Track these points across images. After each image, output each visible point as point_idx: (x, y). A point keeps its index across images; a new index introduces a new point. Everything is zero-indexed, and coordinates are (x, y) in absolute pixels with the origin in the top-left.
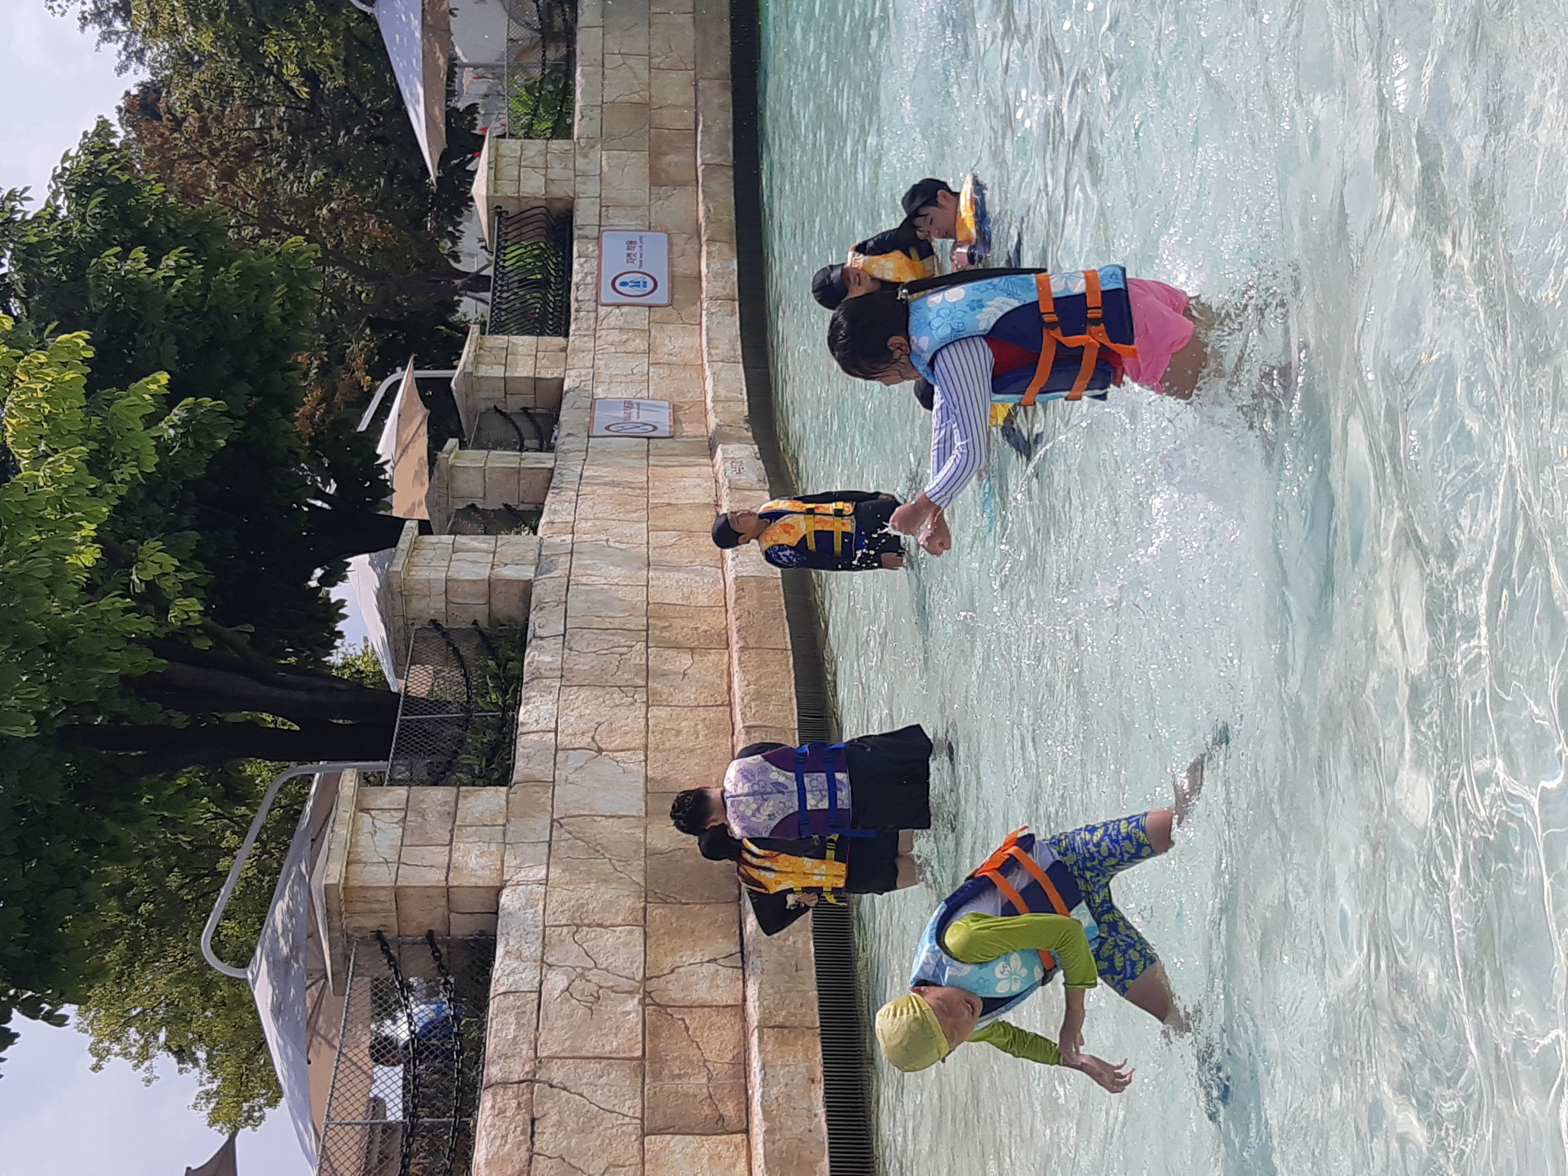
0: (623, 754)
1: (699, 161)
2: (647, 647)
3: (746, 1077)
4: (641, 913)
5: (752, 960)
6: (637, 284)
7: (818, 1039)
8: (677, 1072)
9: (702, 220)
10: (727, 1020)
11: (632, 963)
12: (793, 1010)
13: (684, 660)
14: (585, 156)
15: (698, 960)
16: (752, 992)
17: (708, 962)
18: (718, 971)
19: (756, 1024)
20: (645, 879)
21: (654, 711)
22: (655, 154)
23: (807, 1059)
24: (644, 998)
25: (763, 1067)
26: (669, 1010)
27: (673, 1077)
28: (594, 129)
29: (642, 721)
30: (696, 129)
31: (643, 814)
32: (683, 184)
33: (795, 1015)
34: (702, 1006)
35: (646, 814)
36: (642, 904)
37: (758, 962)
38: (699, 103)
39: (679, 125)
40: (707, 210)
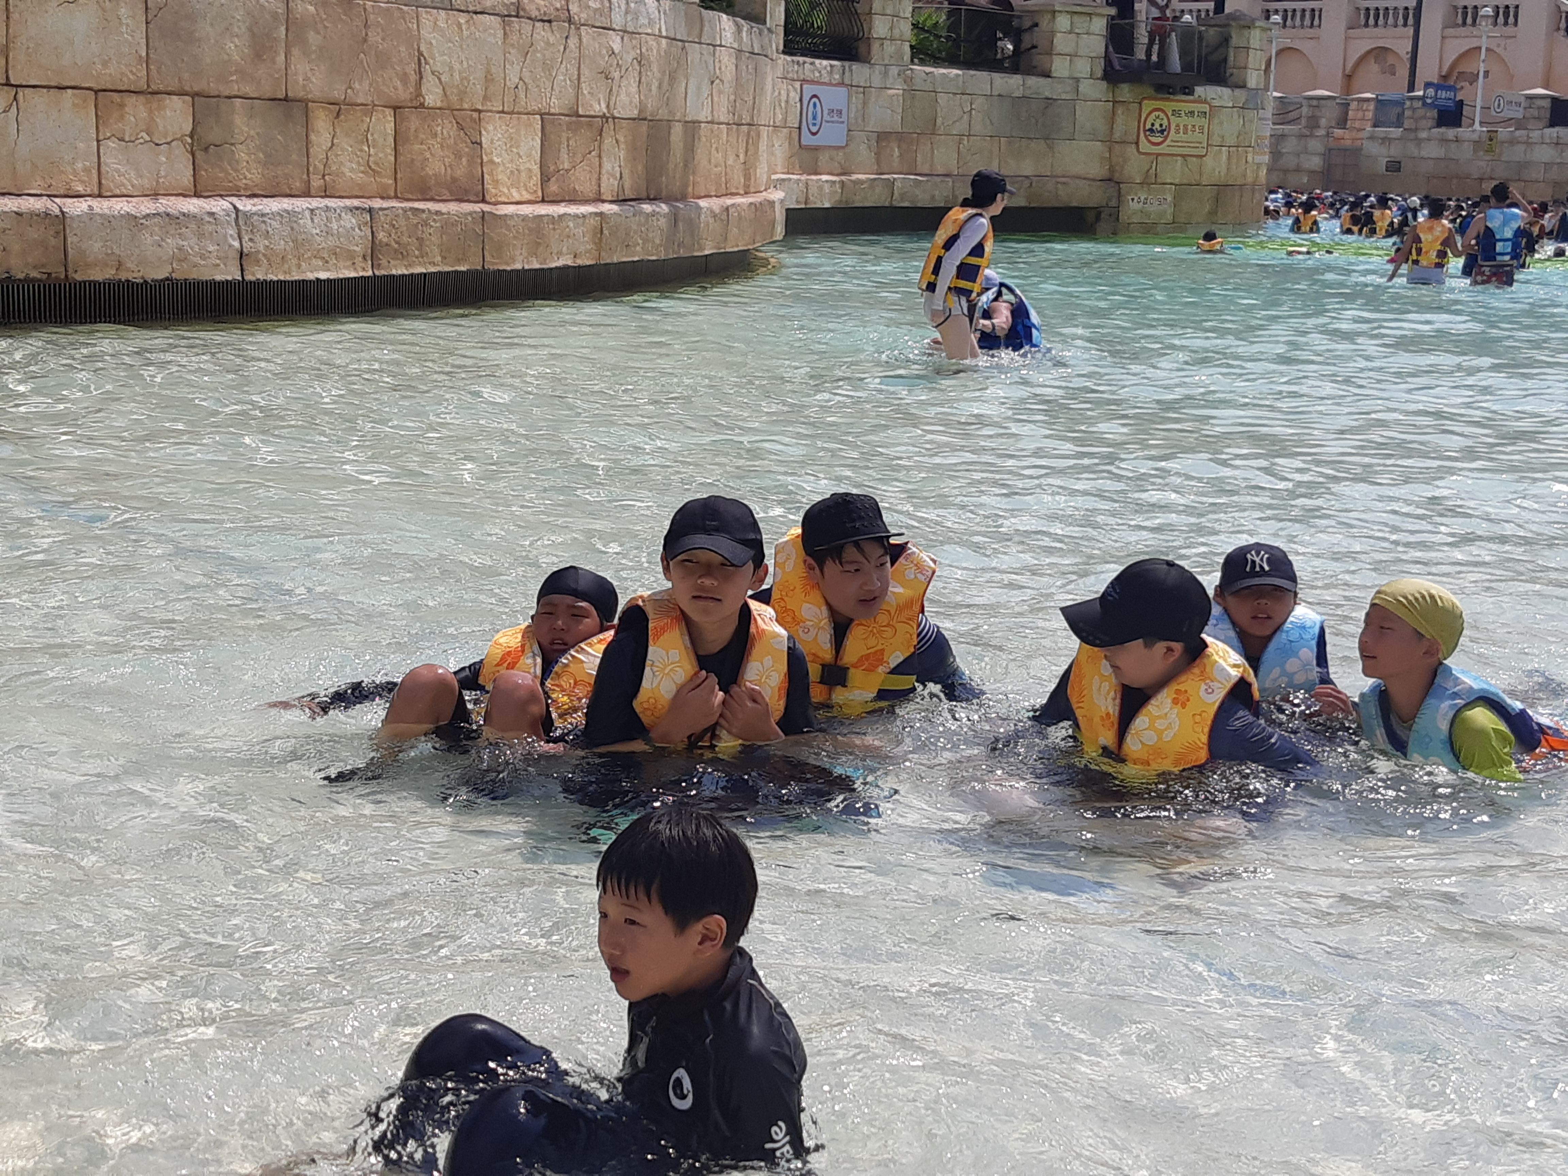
0: (710, 102)
1: (895, 176)
2: (747, 125)
4: (644, 115)
5: (628, 209)
6: (814, 118)
8: (570, 143)
9: (854, 177)
10: (594, 187)
11: (622, 108)
12: (608, 242)
13: (742, 157)
14: (899, 74)
15: (622, 163)
17: (621, 171)
18: (616, 179)
19: (600, 210)
20: (659, 120)
21: (725, 129)
22: (900, 137)
23: (586, 252)
24: (605, 117)
26: (599, 138)
27: (568, 140)
28: (918, 84)
30: (916, 174)
31: (686, 119)
32: (878, 161)
33: (606, 244)
34: (600, 166)
36: (648, 117)
37: (626, 213)
38: (936, 178)
39: (919, 159)
40: (862, 182)
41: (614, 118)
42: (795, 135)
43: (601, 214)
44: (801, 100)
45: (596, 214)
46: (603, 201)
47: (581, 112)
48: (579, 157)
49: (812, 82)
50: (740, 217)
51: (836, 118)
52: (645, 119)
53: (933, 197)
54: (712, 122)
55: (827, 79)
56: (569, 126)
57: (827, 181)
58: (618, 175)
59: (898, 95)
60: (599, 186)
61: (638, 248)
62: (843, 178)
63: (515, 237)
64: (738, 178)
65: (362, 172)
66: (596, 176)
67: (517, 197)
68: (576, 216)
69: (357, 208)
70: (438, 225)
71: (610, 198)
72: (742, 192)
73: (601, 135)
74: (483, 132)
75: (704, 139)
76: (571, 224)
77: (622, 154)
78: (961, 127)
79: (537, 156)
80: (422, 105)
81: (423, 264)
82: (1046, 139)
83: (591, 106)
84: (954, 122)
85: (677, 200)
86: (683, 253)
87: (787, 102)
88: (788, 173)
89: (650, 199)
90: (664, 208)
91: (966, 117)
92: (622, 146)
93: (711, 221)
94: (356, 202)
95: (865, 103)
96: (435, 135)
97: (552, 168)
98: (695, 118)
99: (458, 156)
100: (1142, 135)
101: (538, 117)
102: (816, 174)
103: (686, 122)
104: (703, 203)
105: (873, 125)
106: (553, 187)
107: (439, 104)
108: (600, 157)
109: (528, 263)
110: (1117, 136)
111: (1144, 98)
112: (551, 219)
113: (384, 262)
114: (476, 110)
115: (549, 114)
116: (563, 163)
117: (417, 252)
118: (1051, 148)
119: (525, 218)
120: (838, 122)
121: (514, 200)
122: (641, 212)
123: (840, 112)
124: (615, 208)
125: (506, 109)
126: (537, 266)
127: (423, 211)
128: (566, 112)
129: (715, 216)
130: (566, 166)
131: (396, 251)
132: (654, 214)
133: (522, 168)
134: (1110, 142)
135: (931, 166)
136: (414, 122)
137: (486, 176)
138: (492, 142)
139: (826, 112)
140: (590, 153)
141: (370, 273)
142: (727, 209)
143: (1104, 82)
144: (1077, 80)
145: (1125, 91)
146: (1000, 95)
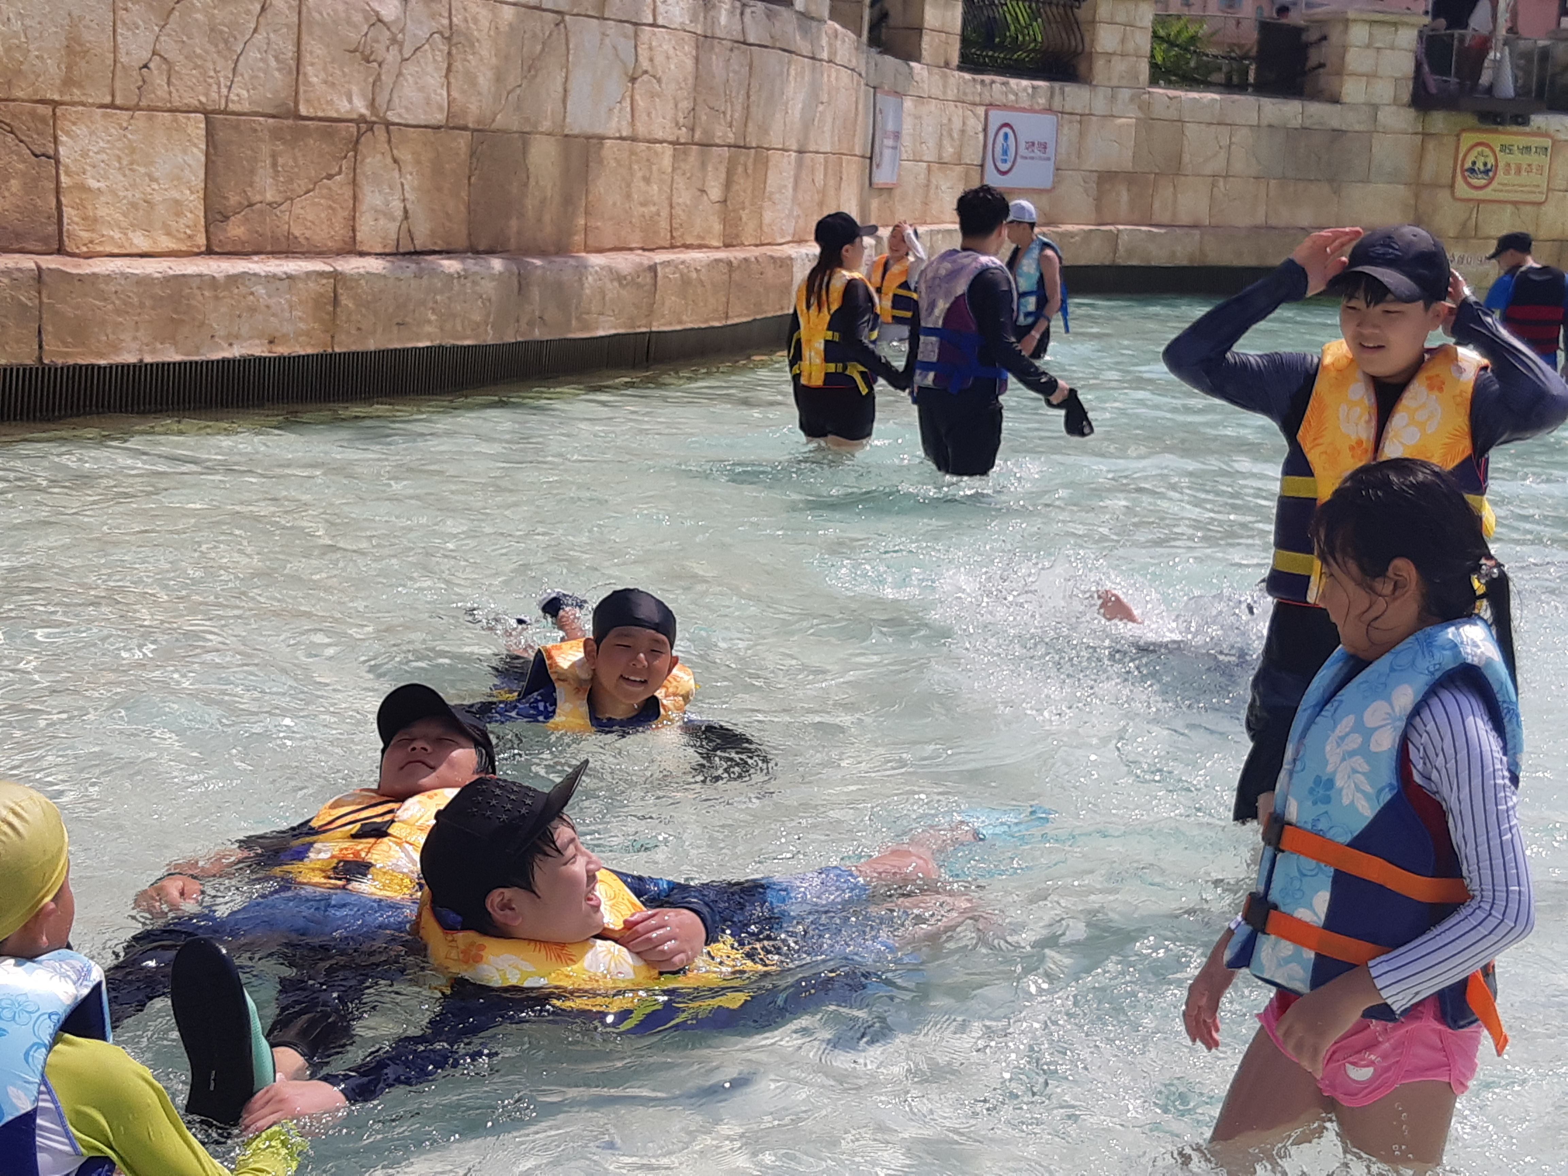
0: (629, 109)
1: (1121, 227)
2: (729, 146)
3: (275, 253)
4: (462, 122)
5: (410, 267)
6: (1005, 152)
7: (321, 351)
8: (280, 161)
9: (1065, 228)
10: (340, 231)
11: (407, 109)
12: (354, 317)
13: (715, 192)
14: (1132, 99)
15: (407, 195)
16: (374, 265)
17: (405, 207)
18: (394, 220)
19: (339, 268)
20: (498, 130)
21: (668, 150)
22: (1131, 178)
23: (298, 334)
24: (366, 122)
25: (290, 277)
26: (351, 154)
27: (274, 156)
28: (1159, 111)
29: (659, 135)
30: (1151, 225)
31: (567, 131)
32: (1098, 209)
33: (348, 321)
34: (355, 198)
35: (566, 136)
36: (471, 125)
37: (409, 273)
38: (1178, 230)
39: (1156, 206)
40: (1072, 235)
41: (388, 124)
43: (335, 275)
44: (985, 130)
45: (322, 274)
46: (362, 254)
47: (303, 111)
48: (302, 184)
49: (1004, 107)
50: (686, 282)
51: (1037, 153)
52: (465, 128)
53: (1173, 253)
54: (634, 139)
55: (1026, 104)
56: (276, 134)
58: (399, 214)
59: (1128, 125)
60: (354, 230)
61: (428, 329)
63: (118, 312)
64: (706, 223)
66: (346, 214)
67: (141, 243)
68: (272, 278)
71: (379, 250)
73: (356, 150)
74: (64, 139)
75: (613, 164)
76: (261, 290)
77: (410, 180)
78: (1217, 165)
79: (197, 179)
82: (1331, 181)
83: (330, 103)
84: (1207, 160)
85: (534, 254)
86: (538, 334)
87: (963, 132)
89: (474, 251)
90: (497, 265)
91: (1223, 154)
92: (409, 168)
93: (606, 285)
95: (1082, 134)
97: (234, 199)
98: (590, 131)
100: (1459, 178)
101: (201, 116)
103: (569, 137)
104: (596, 260)
105: (1093, 162)
106: (236, 230)
108: (354, 182)
109: (153, 352)
110: (1426, 177)
111: (1464, 130)
112: (212, 282)
114: (43, 102)
115: (225, 112)
116: (263, 192)
118: (1336, 192)
120: (1041, 158)
121: (135, 250)
122: (434, 272)
123: (1044, 146)
124: (379, 265)
125: (118, 101)
126: (178, 358)
128: (270, 111)
129: (619, 278)
130: (269, 197)
133: (157, 198)
134: (1416, 185)
135: (1174, 214)
137: (68, 211)
138: (84, 155)
139: (1022, 146)
140: (329, 177)
142: (653, 269)
143: (1412, 110)
144: (1375, 107)
145: (1439, 120)
146: (1270, 126)
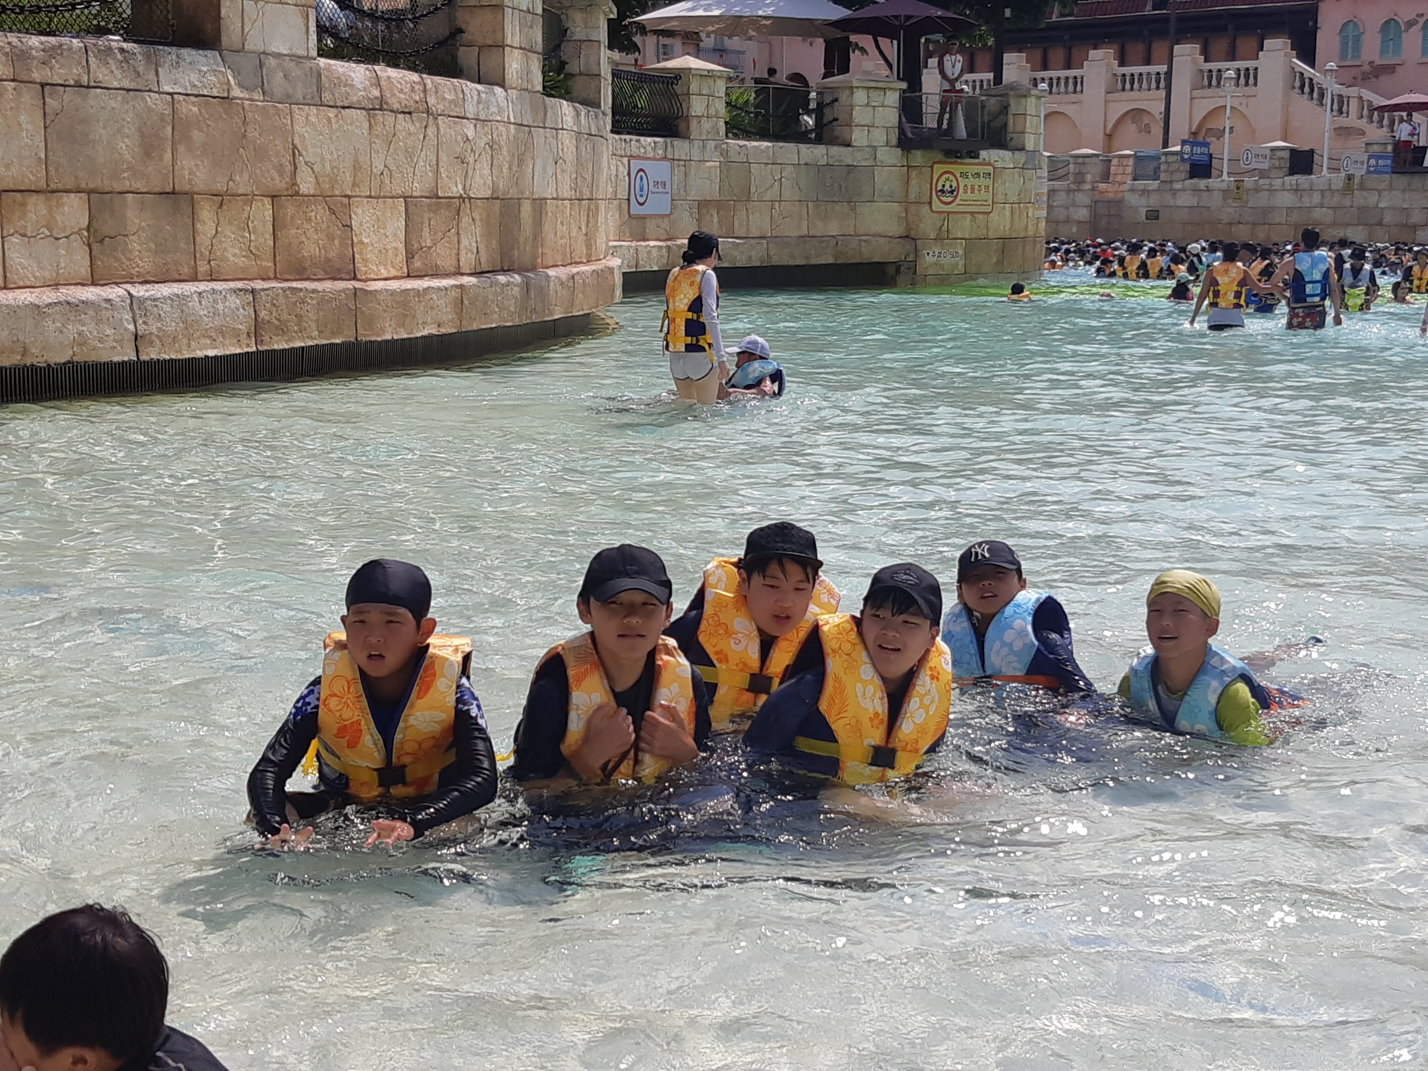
0: (555, 181)
2: (587, 199)
4: (497, 195)
5: (485, 280)
6: (642, 190)
8: (432, 223)
10: (453, 261)
11: (477, 189)
12: (468, 312)
13: (584, 228)
14: (715, 148)
15: (478, 240)
17: (477, 246)
18: (474, 254)
19: (460, 283)
20: (510, 198)
21: (569, 204)
22: (719, 205)
24: (462, 198)
26: (457, 217)
27: (429, 220)
28: (733, 156)
29: (565, 195)
30: (734, 238)
31: (534, 197)
33: (466, 313)
34: (459, 242)
36: (500, 197)
37: (483, 284)
38: (752, 241)
39: (736, 223)
41: (470, 198)
42: (625, 206)
43: (461, 287)
44: (629, 174)
45: (456, 286)
46: (462, 274)
47: (440, 195)
48: (440, 235)
49: (638, 157)
50: (585, 284)
51: (661, 189)
52: (497, 198)
53: (750, 258)
54: (557, 199)
55: (651, 155)
56: (430, 207)
57: (654, 247)
58: (475, 250)
59: (715, 167)
60: (459, 260)
61: (495, 316)
62: (669, 243)
63: (385, 311)
64: (581, 249)
65: (244, 257)
66: (456, 251)
67: (384, 273)
68: (439, 289)
69: (241, 290)
70: (314, 302)
71: (468, 271)
72: (585, 260)
73: (458, 214)
74: (353, 216)
75: (550, 214)
77: (478, 231)
79: (402, 235)
80: (297, 194)
81: (302, 339)
82: (849, 202)
83: (449, 188)
84: (767, 189)
85: (528, 271)
86: (535, 318)
87: (617, 176)
88: (620, 240)
89: (504, 271)
90: (517, 278)
91: (777, 184)
92: (478, 223)
93: (559, 288)
94: (239, 285)
95: (686, 175)
96: (310, 220)
97: (416, 246)
98: (542, 195)
99: (331, 238)
100: (934, 195)
101: (402, 200)
102: (644, 240)
103: (534, 199)
104: (551, 272)
105: (694, 195)
106: (417, 264)
107: (312, 192)
108: (458, 233)
109: (397, 333)
110: (912, 197)
111: (935, 163)
112: (417, 292)
113: (266, 338)
114: (345, 196)
115: (411, 197)
116: (426, 241)
117: (296, 328)
118: (853, 209)
119: (393, 293)
121: (382, 277)
122: (497, 283)
123: (664, 184)
124: (473, 280)
125: (373, 194)
126: (405, 336)
127: (301, 290)
128: (427, 194)
129: (562, 284)
130: (429, 243)
131: (277, 328)
132: (508, 284)
133: (389, 247)
134: (906, 202)
135: (748, 229)
136: (290, 209)
137: (356, 255)
138: (361, 224)
139: (651, 184)
140: (449, 231)
141: (254, 349)
142: (573, 277)
143: (899, 150)
144: (875, 148)
145: (918, 157)
146: (806, 164)
